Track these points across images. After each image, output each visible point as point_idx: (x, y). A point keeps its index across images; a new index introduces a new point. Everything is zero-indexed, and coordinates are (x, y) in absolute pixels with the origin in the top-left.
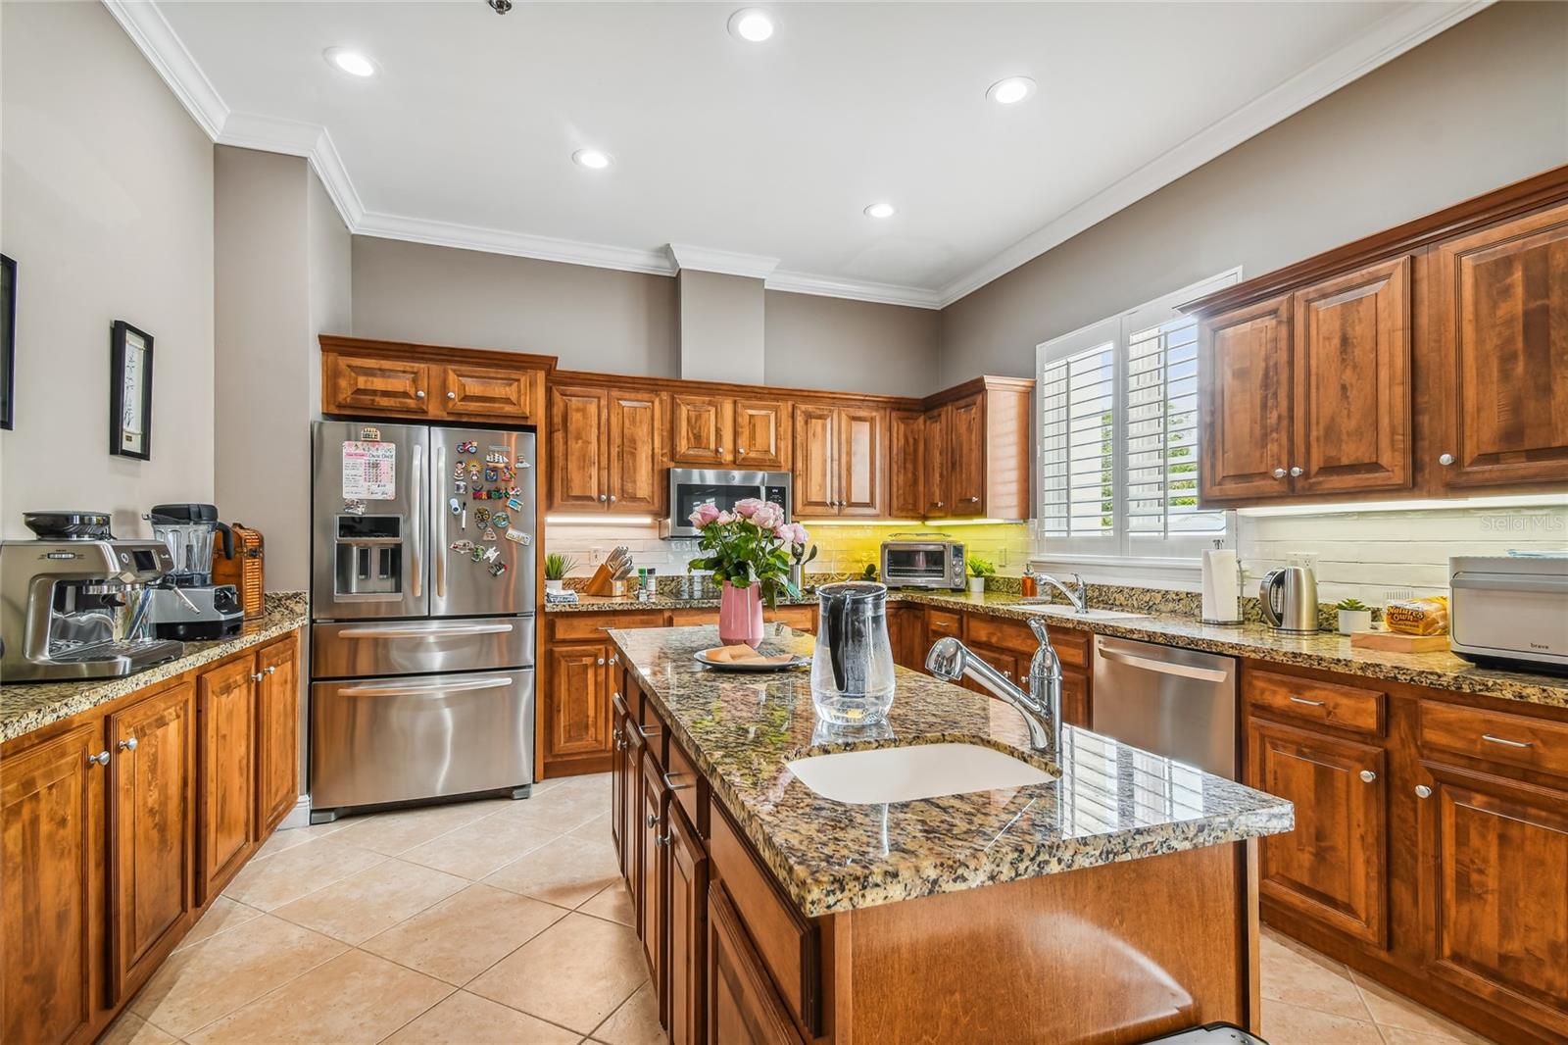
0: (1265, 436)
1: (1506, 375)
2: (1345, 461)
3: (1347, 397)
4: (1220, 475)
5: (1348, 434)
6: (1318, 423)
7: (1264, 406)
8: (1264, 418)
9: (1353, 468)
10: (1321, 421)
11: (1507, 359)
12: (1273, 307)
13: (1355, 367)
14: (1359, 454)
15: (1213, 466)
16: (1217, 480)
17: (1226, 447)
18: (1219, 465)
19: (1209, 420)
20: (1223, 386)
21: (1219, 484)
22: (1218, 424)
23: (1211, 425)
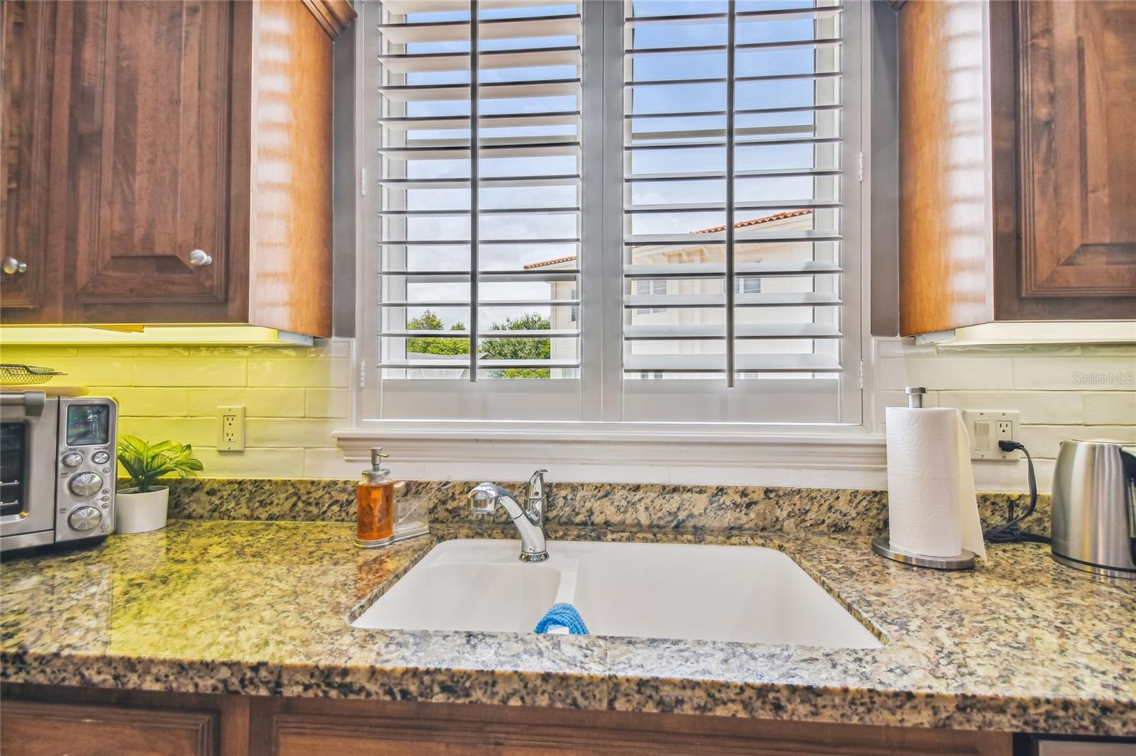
4: (1074, 239)
15: (1056, 219)
16: (1064, 253)
17: (1091, 181)
18: (1072, 221)
19: (1043, 112)
20: (1079, 40)
21: (1069, 262)
22: (1067, 123)
23: (1048, 123)
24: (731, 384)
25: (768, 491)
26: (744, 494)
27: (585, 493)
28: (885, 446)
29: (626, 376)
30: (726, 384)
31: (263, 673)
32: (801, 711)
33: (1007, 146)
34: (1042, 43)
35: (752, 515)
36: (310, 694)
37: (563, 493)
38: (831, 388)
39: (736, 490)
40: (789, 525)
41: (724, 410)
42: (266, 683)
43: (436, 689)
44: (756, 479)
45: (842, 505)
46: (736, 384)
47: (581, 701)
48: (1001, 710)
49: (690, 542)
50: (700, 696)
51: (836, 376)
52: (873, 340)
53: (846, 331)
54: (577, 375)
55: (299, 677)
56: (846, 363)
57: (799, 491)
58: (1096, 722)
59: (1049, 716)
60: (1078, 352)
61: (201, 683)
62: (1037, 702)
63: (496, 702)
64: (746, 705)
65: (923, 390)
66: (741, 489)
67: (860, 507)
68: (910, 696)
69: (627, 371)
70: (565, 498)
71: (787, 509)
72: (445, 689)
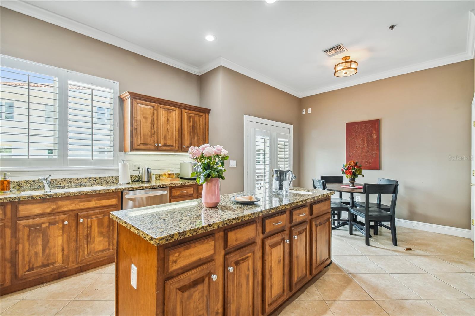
0: (151, 135)
1: (190, 135)
2: (168, 144)
3: (168, 131)
4: (139, 142)
5: (169, 139)
6: (163, 135)
7: (151, 128)
8: (151, 131)
9: (169, 146)
10: (164, 135)
11: (190, 132)
12: (153, 105)
13: (170, 126)
14: (170, 143)
15: (137, 140)
16: (138, 144)
17: (141, 136)
18: (139, 140)
19: (136, 127)
20: (140, 119)
21: (139, 145)
22: (139, 129)
23: (136, 129)
24: (92, 159)
25: (99, 177)
26: (95, 178)
27: (59, 180)
28: (119, 169)
29: (69, 158)
30: (91, 159)
31: (17, 198)
32: (98, 192)
33: (132, 130)
34: (136, 119)
35: (96, 182)
36: (26, 199)
37: (53, 181)
38: (112, 160)
39: (93, 178)
40: (103, 183)
41: (91, 164)
42: (18, 199)
43: (48, 196)
44: (97, 176)
45: (113, 179)
46: (93, 159)
47: (70, 195)
48: (119, 189)
49: (84, 187)
50: (86, 192)
51: (113, 158)
52: (119, 152)
53: (114, 151)
54: (56, 157)
55: (24, 198)
56: (114, 156)
57: (106, 177)
58: (128, 189)
59: (124, 189)
60: (149, 155)
61: (4, 200)
62: (122, 188)
63: (57, 197)
64: (92, 193)
65: (124, 160)
66: (94, 177)
67: (116, 179)
68: (110, 189)
69: (69, 157)
70: (54, 182)
71: (103, 180)
72: (49, 196)
